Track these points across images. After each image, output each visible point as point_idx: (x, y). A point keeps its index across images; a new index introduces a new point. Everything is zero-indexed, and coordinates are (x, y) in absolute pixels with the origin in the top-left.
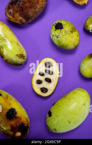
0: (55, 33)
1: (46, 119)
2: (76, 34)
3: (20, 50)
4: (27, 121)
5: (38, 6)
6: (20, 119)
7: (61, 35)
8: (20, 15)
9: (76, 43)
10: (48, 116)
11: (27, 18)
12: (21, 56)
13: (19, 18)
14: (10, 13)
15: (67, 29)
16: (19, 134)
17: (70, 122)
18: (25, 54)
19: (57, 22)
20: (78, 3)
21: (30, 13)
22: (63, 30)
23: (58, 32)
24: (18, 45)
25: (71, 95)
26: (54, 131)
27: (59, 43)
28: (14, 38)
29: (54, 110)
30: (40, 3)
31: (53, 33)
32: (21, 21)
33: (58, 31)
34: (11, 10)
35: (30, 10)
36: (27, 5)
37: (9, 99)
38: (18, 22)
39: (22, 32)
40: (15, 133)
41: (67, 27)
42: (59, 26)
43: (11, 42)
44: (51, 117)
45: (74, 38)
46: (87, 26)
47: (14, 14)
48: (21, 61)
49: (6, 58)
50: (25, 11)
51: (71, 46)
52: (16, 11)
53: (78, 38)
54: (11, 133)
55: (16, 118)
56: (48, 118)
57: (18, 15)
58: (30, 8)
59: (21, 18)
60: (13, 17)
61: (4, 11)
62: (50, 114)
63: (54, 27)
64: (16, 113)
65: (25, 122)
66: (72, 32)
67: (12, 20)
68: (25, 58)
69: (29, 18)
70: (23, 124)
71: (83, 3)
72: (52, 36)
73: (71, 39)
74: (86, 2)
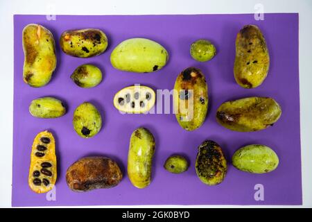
0: (94, 130)
1: (164, 67)
2: (78, 113)
3: (134, 141)
4: (179, 79)
5: (88, 162)
7: (91, 123)
8: (109, 168)
9: (84, 106)
10: (159, 68)
11: (105, 162)
12: (138, 135)
13: (112, 167)
14: (116, 177)
15: (82, 123)
16: (193, 74)
17: (145, 48)
18: (133, 134)
19: (84, 136)
20: (53, 137)
21: (99, 163)
22: (85, 125)
23: (91, 127)
24: (132, 146)
25: (125, 68)
26: (165, 51)
27: (97, 118)
28: (131, 154)
29: (150, 69)
30: (84, 163)
31: (96, 130)
32: (113, 164)
33: (89, 128)
34: (113, 179)
35: (97, 166)
36: (96, 171)
38: (115, 165)
39: (120, 156)
40: (195, 78)
41: (80, 125)
42: (86, 131)
43: (136, 153)
44: (156, 64)
45: (82, 111)
46: (63, 111)
47: (113, 173)
48: (142, 132)
49: (151, 144)
50: (102, 168)
51: (90, 107)
52: (109, 174)
53: (79, 108)
54: (198, 80)
56: (160, 66)
57: (111, 170)
58: (95, 166)
60: (115, 172)
61: (119, 185)
62: (155, 68)
63: (90, 135)
65: (181, 79)
66: (79, 117)
67: (119, 171)
69: (104, 160)
70: (184, 79)
71: (48, 134)
72: (99, 129)
73: (85, 113)
74: (46, 132)
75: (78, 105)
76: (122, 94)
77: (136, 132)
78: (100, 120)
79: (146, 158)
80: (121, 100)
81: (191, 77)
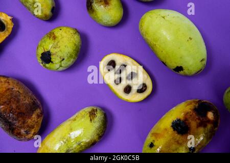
0: (56, 64)
2: (58, 32)
3: (83, 117)
4: (191, 104)
5: (15, 89)
6: (188, 113)
7: (60, 54)
8: (30, 117)
9: (72, 31)
10: (181, 72)
11: (33, 107)
12: (92, 114)
13: (34, 119)
14: (27, 133)
15: (51, 45)
16: (210, 115)
17: (191, 39)
18: (88, 109)
19: (40, 61)
20: (10, 30)
21: (27, 101)
22: (53, 51)
23: (56, 59)
24: (75, 120)
25: (150, 38)
26: (204, 62)
27: (71, 56)
28: (66, 125)
29: (173, 64)
30: (11, 87)
31: (57, 66)
32: (38, 116)
33: (53, 58)
34: (23, 131)
35: (22, 102)
36: (14, 106)
37: (158, 132)
38: (40, 120)
40: (209, 121)
41: (47, 45)
42: (47, 57)
43: (71, 130)
44: (184, 67)
45: (64, 34)
46: (46, 16)
47: (28, 126)
48: (99, 115)
49: (96, 137)
50: (23, 109)
51: (76, 39)
52: (24, 123)
53: (64, 29)
54: (209, 126)
55: (186, 119)
56: (186, 71)
57: (30, 121)
58: (18, 101)
59: (34, 116)
60: (33, 127)
61: (23, 142)
62: (179, 69)
63: (47, 65)
64: (179, 120)
66: (55, 38)
67: (37, 129)
68: (95, 108)
69: (34, 103)
70: (195, 110)
71: (10, 22)
72: (61, 69)
73: (65, 39)
74: (9, 18)
75: (67, 26)
76: (119, 59)
77: (93, 110)
78: (72, 61)
79: (75, 146)
80: (112, 63)
81: (205, 115)
